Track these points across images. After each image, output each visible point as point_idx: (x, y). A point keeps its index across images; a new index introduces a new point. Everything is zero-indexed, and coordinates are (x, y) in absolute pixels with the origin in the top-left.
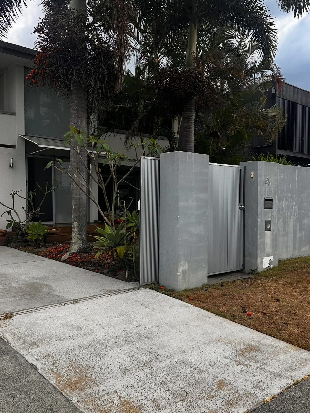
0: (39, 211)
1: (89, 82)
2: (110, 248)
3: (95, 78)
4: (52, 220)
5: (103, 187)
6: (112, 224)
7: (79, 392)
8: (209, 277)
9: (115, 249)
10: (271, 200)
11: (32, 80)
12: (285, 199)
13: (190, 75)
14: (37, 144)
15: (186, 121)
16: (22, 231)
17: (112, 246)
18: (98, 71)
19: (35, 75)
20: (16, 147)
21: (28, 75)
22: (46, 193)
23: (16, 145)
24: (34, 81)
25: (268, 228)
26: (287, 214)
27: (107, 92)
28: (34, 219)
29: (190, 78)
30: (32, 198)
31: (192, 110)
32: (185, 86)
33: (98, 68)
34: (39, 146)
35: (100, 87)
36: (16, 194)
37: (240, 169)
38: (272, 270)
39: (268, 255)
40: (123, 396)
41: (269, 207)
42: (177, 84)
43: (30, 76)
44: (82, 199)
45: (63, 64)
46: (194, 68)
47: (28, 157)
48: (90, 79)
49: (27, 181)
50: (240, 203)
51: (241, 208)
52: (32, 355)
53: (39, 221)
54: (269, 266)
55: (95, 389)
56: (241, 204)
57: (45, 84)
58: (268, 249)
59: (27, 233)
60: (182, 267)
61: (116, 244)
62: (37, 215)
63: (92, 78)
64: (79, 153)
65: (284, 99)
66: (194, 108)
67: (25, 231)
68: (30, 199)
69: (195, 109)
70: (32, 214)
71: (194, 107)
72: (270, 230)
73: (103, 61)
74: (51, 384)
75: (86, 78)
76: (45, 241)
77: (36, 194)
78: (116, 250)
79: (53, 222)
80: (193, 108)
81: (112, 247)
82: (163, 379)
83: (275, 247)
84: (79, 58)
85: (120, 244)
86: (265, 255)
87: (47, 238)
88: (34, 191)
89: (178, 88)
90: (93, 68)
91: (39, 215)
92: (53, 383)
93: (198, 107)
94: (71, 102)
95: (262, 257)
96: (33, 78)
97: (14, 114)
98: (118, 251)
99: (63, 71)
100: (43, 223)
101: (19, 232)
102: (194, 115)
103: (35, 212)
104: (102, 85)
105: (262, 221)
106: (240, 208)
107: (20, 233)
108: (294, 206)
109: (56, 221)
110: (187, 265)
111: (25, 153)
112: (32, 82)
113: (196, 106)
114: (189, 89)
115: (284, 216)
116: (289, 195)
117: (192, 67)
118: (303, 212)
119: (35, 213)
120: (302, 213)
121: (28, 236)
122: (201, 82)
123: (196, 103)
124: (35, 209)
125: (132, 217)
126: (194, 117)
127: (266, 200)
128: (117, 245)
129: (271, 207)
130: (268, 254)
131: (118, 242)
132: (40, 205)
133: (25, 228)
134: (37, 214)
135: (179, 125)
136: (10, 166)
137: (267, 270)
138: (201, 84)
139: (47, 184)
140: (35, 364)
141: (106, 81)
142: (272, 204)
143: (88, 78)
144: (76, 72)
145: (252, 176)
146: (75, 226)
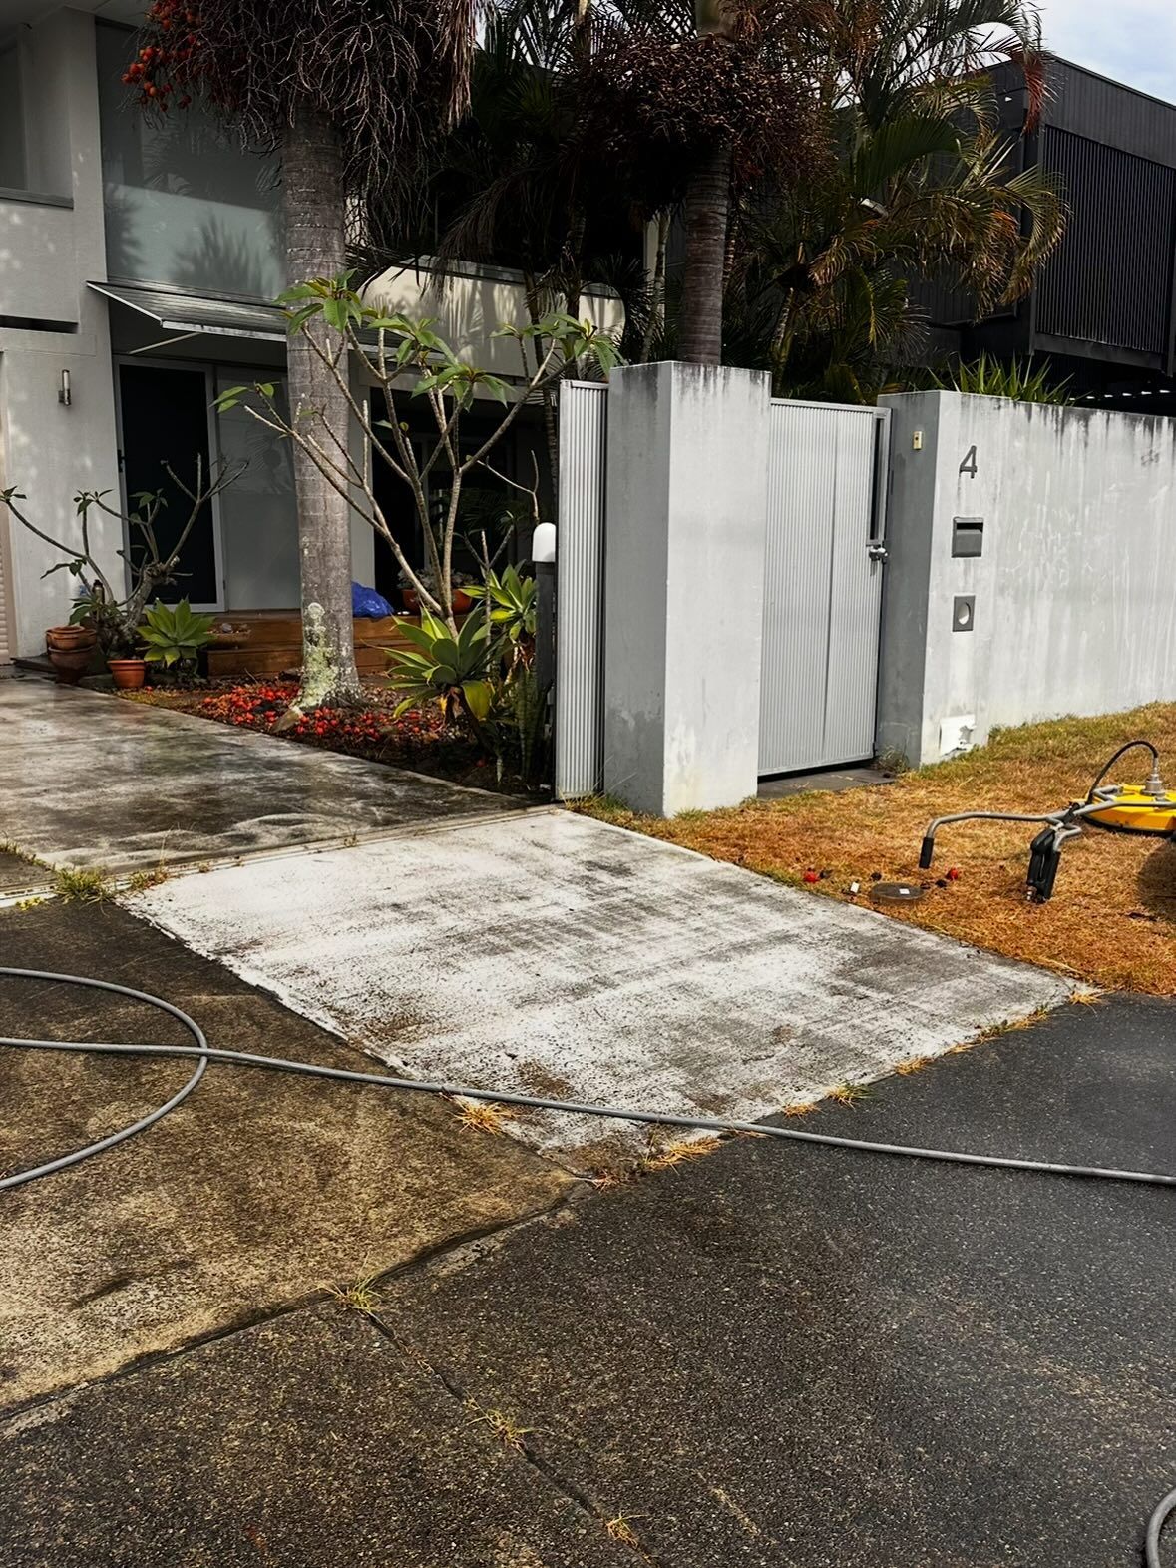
0: (176, 565)
1: (354, 99)
2: (440, 687)
3: (374, 83)
4: (214, 600)
5: (415, 482)
6: (444, 608)
7: (405, 1046)
8: (762, 779)
9: (456, 689)
10: (979, 526)
11: (146, 85)
12: (1026, 523)
13: (712, 61)
14: (159, 319)
15: (695, 235)
16: (120, 633)
17: (449, 680)
18: (385, 56)
19: (157, 67)
20: (80, 330)
21: (132, 66)
22: (198, 502)
23: (79, 322)
24: (152, 90)
25: (963, 620)
26: (1030, 574)
27: (413, 130)
28: (163, 592)
29: (711, 73)
30: (150, 518)
31: (719, 192)
32: (692, 99)
33: (386, 47)
34: (166, 325)
35: (390, 115)
36: (97, 502)
37: (878, 422)
38: (967, 760)
39: (957, 711)
40: (521, 1054)
41: (970, 550)
42: (663, 92)
43: (137, 70)
44: (334, 522)
45: (260, 30)
46: (725, 33)
47: (121, 366)
48: (358, 86)
49: (123, 455)
50: (872, 537)
51: (876, 554)
52: (257, 968)
53: (182, 601)
54: (960, 746)
55: (446, 1041)
56: (875, 542)
57: (189, 99)
58: (961, 693)
59: (140, 641)
60: (676, 744)
61: (462, 674)
62: (169, 580)
63: (366, 82)
64: (331, 362)
65: (1068, 133)
66: (725, 185)
67: (134, 633)
68: (145, 519)
69: (731, 189)
70: (152, 576)
71: (723, 182)
72: (968, 627)
73: (403, 19)
74: (325, 1030)
75: (341, 83)
76: (204, 671)
77: (164, 502)
78: (461, 695)
79: (219, 606)
80: (721, 183)
81: (449, 686)
82: (627, 1022)
83: (980, 682)
84: (318, 6)
85: (475, 674)
86: (948, 711)
87: (211, 660)
88: (159, 491)
89: (666, 108)
90: (366, 47)
91: (175, 577)
92: (329, 1028)
93: (739, 178)
94: (290, 171)
95: (936, 718)
96: (149, 77)
97: (66, 204)
98: (468, 697)
99: (261, 53)
100: (195, 608)
101: (112, 638)
102: (724, 210)
103: (164, 566)
104: (396, 105)
105: (943, 598)
106: (871, 555)
107: (114, 642)
108: (1055, 548)
109: (227, 601)
110: (693, 739)
111: (112, 350)
112: (146, 91)
113: (732, 180)
114: (706, 112)
115: (1021, 580)
116: (1042, 510)
117: (721, 29)
118: (1088, 570)
119: (163, 573)
120: (1083, 572)
121: (146, 651)
122: (750, 86)
123: (731, 165)
124: (163, 559)
125: (503, 588)
126: (724, 219)
127: (960, 526)
128: (464, 678)
129: (975, 550)
130: (958, 707)
131: (466, 670)
132: (179, 545)
133: (131, 623)
134: (170, 576)
135: (661, 242)
136: (62, 401)
137: (953, 758)
138: (751, 95)
139: (200, 467)
140: (270, 988)
141: (414, 92)
142: (979, 542)
143: (350, 84)
144: (306, 59)
145: (918, 445)
146: (315, 617)
